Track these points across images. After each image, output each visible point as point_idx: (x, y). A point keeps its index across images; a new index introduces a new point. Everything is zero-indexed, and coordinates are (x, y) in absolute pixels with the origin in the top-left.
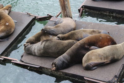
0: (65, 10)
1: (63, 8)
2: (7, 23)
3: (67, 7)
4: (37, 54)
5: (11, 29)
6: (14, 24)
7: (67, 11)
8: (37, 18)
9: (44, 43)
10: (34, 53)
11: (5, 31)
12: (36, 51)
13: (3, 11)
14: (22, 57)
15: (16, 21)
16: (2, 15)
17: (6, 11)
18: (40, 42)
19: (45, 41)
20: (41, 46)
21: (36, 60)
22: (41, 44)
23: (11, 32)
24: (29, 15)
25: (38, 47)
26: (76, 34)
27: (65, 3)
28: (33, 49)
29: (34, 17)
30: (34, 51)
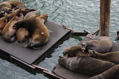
0: (104, 30)
1: (103, 28)
2: (43, 32)
3: (107, 27)
4: (70, 68)
5: (45, 39)
6: (49, 34)
7: (106, 31)
8: (72, 32)
9: (80, 59)
10: (68, 66)
11: (40, 40)
12: (70, 65)
13: (40, 19)
14: (55, 68)
15: (51, 32)
16: (38, 22)
17: (43, 19)
18: (76, 57)
19: (81, 57)
20: (77, 61)
21: (69, 75)
22: (77, 60)
23: (46, 42)
24: (64, 28)
25: (73, 61)
26: (113, 56)
27: (106, 23)
28: (67, 62)
29: (69, 31)
30: (68, 65)
